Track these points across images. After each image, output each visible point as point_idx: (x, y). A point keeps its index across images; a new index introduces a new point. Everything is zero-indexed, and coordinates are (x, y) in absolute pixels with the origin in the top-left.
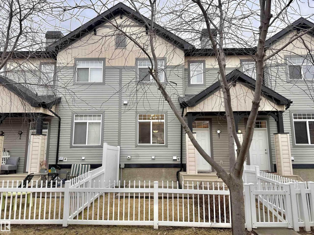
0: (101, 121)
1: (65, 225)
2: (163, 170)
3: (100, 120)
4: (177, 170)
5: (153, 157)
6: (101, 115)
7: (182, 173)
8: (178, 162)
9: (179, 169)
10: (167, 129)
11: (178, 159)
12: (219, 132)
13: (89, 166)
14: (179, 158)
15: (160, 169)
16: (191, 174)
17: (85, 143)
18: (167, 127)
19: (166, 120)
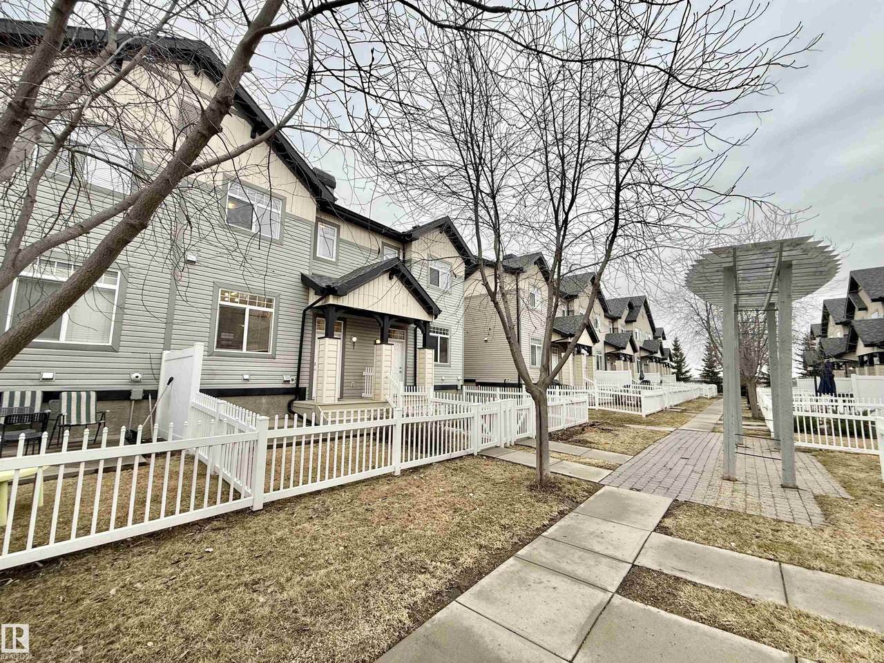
0: (116, 287)
1: (258, 506)
2: (264, 399)
3: (115, 284)
4: (288, 398)
5: (246, 377)
6: (119, 273)
7: (297, 403)
8: (292, 385)
9: (293, 397)
10: (276, 326)
11: (293, 380)
12: (354, 339)
13: (93, 395)
14: (295, 378)
15: (258, 397)
16: (327, 403)
17: (58, 338)
18: (277, 322)
19: (277, 310)
